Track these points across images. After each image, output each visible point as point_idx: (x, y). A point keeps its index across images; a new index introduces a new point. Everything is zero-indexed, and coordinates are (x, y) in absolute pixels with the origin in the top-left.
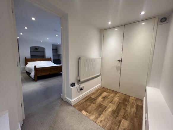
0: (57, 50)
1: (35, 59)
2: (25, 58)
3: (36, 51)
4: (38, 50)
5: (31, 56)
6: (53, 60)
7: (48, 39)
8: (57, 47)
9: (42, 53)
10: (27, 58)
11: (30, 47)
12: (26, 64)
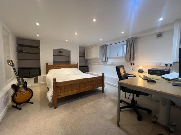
0: (85, 53)
1: (58, 65)
2: (47, 64)
3: (60, 55)
4: (63, 54)
5: (54, 61)
6: (80, 66)
7: (76, 34)
8: (85, 50)
9: (67, 58)
10: (48, 64)
11: (53, 50)
12: (47, 72)
